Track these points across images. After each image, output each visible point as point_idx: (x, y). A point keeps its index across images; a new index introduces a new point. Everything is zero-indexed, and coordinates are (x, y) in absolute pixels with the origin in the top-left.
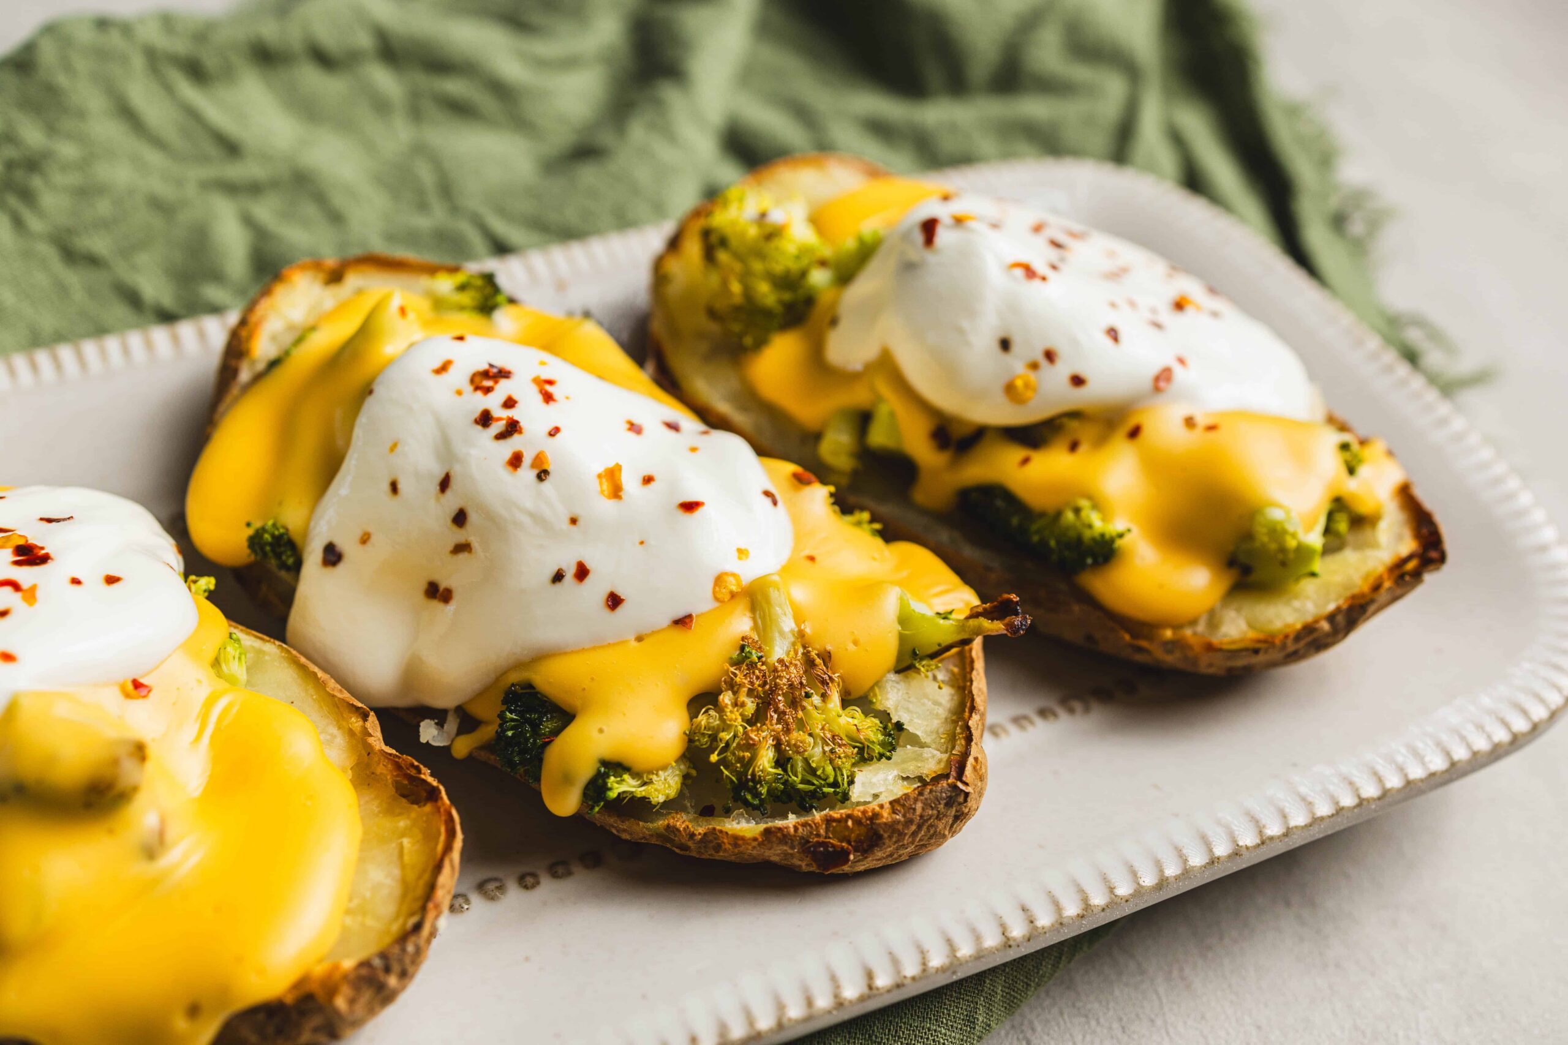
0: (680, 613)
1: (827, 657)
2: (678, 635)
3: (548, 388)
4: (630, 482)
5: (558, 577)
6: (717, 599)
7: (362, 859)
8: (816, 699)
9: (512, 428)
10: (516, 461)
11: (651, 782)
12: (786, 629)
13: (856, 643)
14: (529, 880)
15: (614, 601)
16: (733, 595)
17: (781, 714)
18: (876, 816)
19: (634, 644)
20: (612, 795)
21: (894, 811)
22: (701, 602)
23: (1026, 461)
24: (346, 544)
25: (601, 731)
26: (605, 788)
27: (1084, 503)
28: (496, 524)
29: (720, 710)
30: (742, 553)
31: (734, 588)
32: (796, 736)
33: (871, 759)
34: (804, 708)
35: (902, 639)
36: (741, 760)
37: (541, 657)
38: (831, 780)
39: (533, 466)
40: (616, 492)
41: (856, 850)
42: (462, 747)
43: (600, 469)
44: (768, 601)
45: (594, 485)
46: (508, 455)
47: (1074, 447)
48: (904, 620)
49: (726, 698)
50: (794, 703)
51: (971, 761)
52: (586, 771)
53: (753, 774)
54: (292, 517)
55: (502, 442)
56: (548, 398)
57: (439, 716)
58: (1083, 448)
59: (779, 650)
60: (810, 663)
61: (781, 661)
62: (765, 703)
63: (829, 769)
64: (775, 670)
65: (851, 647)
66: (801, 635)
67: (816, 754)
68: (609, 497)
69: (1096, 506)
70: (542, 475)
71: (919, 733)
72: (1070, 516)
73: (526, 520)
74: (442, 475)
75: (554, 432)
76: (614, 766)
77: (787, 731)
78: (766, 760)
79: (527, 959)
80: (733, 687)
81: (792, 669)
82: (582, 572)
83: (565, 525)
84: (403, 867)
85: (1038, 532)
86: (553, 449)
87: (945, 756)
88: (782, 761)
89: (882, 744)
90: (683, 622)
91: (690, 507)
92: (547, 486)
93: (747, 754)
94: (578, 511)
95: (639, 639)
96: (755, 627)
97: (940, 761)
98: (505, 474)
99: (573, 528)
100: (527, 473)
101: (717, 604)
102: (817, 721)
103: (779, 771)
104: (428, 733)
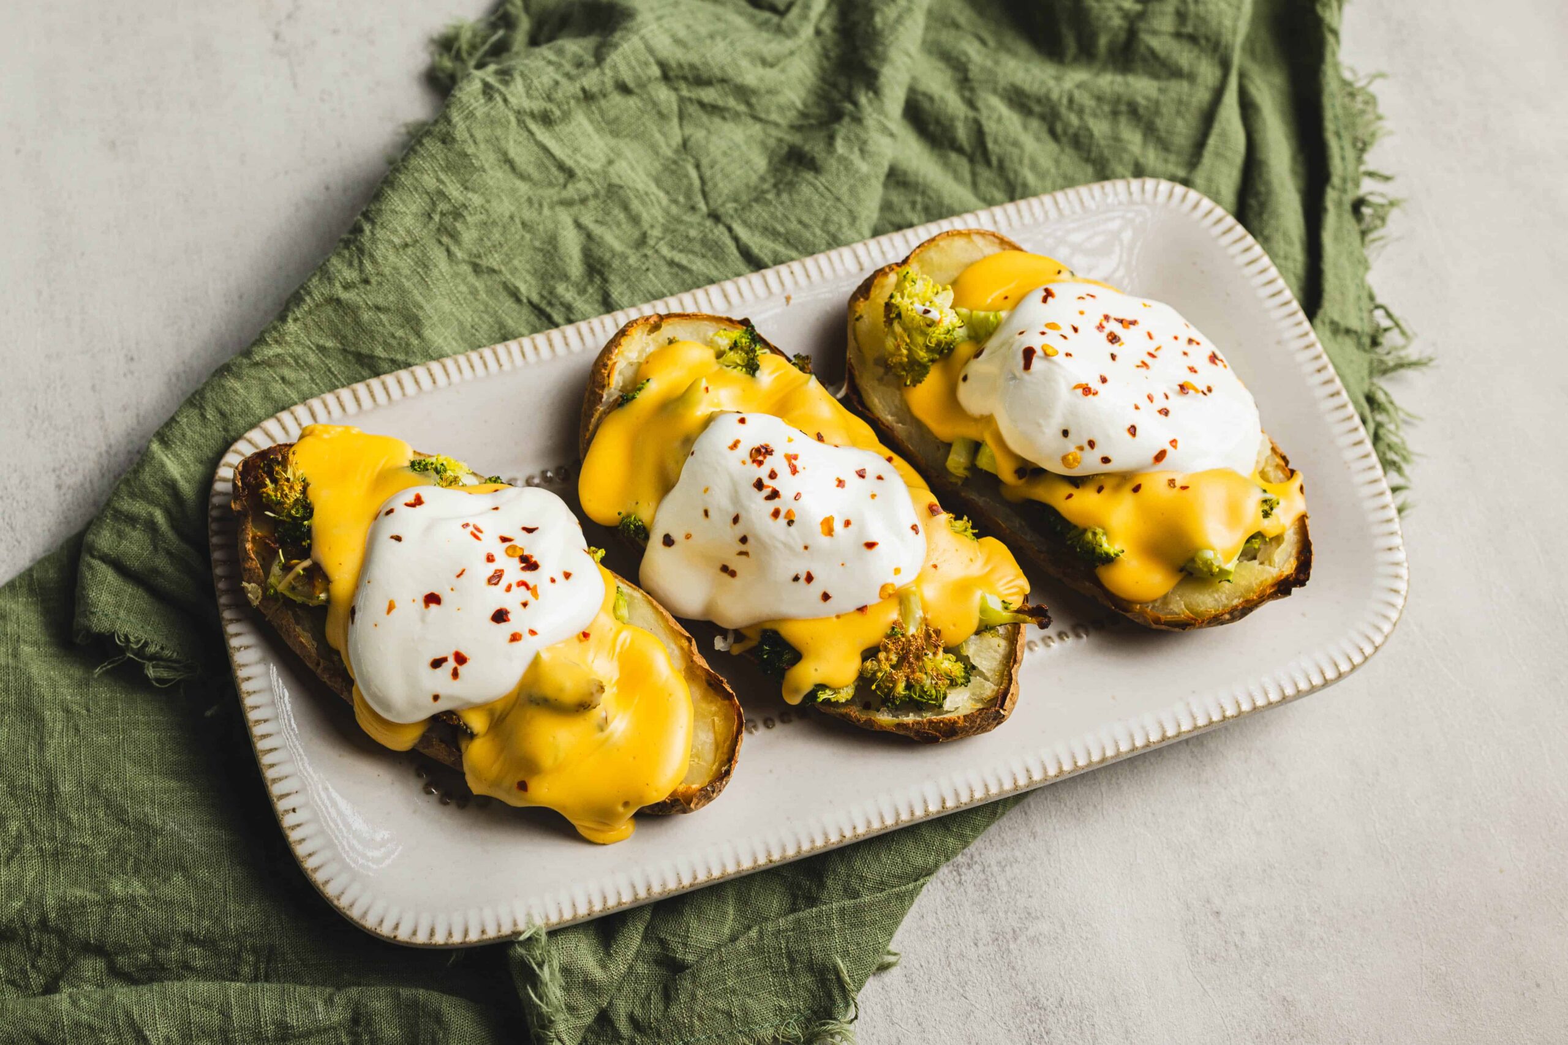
0: (860, 605)
1: (938, 632)
2: (858, 617)
3: (793, 461)
4: (838, 526)
5: (796, 579)
6: (881, 597)
7: (695, 727)
8: (931, 655)
9: (774, 495)
10: (776, 514)
11: (839, 693)
12: (917, 616)
13: (954, 625)
14: (769, 723)
15: (826, 597)
16: (890, 596)
17: (910, 664)
18: (955, 722)
19: (835, 619)
20: (820, 700)
21: (965, 721)
22: (872, 598)
23: (1070, 496)
24: (676, 535)
25: (816, 670)
26: (816, 697)
27: (1099, 531)
28: (763, 546)
29: (879, 661)
30: (897, 571)
31: (891, 592)
32: (918, 675)
33: (957, 684)
34: (923, 660)
35: (981, 620)
36: (888, 687)
37: (785, 619)
38: (934, 697)
39: (785, 518)
40: (830, 532)
41: (943, 736)
42: (736, 650)
43: (821, 520)
44: (909, 601)
45: (819, 529)
46: (772, 510)
47: (1100, 490)
48: (983, 611)
49: (882, 655)
50: (918, 658)
51: (1009, 695)
52: (807, 688)
53: (893, 696)
54: (644, 514)
55: (769, 501)
56: (794, 471)
57: (724, 632)
58: (1104, 492)
59: (912, 630)
60: (928, 636)
61: (913, 636)
62: (903, 659)
63: (934, 692)
64: (910, 641)
65: (952, 627)
66: (925, 619)
67: (927, 682)
68: (826, 535)
69: (1105, 533)
70: (790, 523)
71: (984, 671)
72: (1090, 535)
73: (779, 545)
74: (735, 515)
75: (797, 497)
76: (822, 687)
77: (913, 672)
78: (900, 688)
79: (771, 771)
80: (886, 649)
81: (919, 640)
82: (809, 578)
83: (802, 549)
84: (715, 732)
85: (1070, 539)
86: (795, 507)
87: (996, 688)
88: (909, 687)
89: (964, 677)
90: (862, 609)
91: (870, 545)
92: (793, 528)
93: (891, 685)
94: (809, 543)
95: (838, 617)
96: (901, 614)
97: (993, 690)
98: (770, 521)
99: (806, 551)
100: (782, 521)
101: (880, 600)
102: (929, 666)
103: (907, 692)
104: (719, 644)
